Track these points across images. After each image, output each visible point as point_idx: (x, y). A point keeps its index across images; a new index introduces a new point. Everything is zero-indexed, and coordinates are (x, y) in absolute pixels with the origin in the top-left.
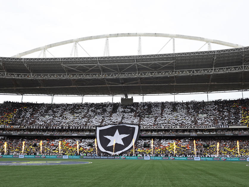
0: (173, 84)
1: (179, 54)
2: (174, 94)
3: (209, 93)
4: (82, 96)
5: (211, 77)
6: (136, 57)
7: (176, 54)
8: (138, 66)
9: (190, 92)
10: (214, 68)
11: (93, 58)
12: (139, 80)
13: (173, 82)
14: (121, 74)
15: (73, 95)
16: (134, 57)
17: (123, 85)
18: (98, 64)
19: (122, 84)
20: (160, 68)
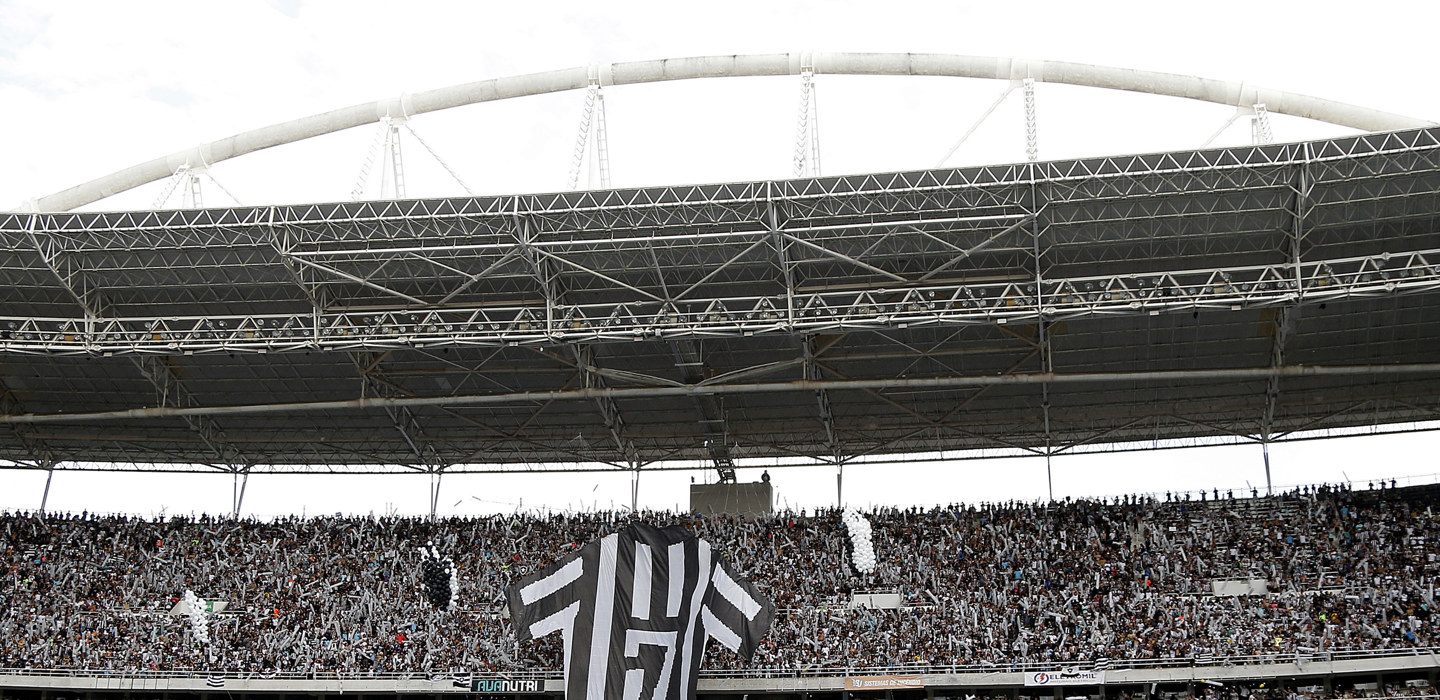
0: (1031, 379)
1: (1063, 166)
2: (1044, 450)
3: (1274, 441)
4: (431, 471)
5: (1285, 328)
6: (775, 193)
7: (1044, 165)
8: (794, 251)
9: (1151, 438)
10: (1298, 265)
11: (485, 202)
12: (807, 354)
13: (1036, 368)
14: (683, 308)
15: (378, 468)
16: (763, 194)
17: (699, 389)
18: (526, 241)
19: (692, 378)
20: (939, 269)
